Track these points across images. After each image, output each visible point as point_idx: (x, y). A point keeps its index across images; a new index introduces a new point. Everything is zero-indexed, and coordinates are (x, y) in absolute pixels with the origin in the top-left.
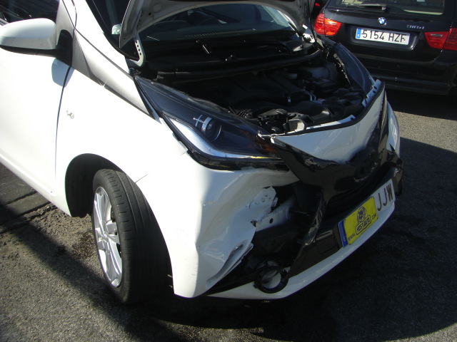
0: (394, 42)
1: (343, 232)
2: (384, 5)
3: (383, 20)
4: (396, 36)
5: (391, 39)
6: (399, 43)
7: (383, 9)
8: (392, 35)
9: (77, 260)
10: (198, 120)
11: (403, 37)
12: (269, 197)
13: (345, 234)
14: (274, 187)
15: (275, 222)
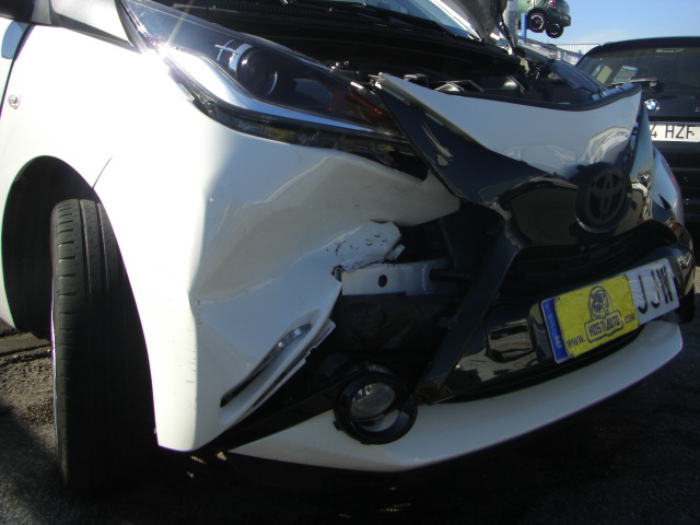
0: (675, 140)
1: (553, 325)
2: (655, 79)
3: (653, 104)
4: (677, 129)
5: (669, 134)
6: (685, 140)
7: (652, 85)
8: (670, 128)
9: (25, 427)
10: (223, 48)
11: (691, 129)
12: (382, 238)
13: (559, 332)
14: (396, 224)
15: (391, 287)
